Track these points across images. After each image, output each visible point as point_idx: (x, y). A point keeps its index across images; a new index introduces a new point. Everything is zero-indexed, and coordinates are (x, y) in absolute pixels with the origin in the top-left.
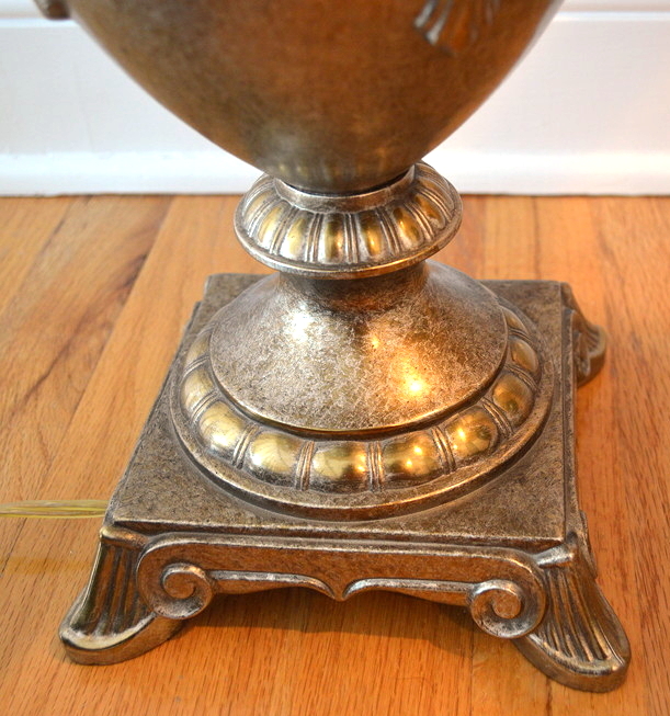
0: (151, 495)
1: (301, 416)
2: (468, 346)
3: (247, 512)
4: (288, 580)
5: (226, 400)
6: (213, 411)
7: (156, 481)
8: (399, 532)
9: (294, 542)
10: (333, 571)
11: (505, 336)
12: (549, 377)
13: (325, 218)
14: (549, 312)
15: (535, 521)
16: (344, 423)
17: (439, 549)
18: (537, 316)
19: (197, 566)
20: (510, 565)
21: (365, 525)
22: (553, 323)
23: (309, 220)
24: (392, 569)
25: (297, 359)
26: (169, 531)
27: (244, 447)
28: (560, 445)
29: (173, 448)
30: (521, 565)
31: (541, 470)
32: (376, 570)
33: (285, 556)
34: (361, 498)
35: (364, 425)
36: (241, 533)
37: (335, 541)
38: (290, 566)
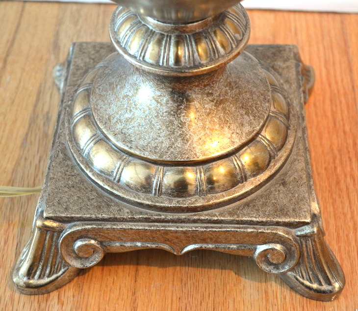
0: (65, 199)
1: (156, 153)
2: (250, 104)
3: (125, 209)
4: (149, 245)
5: (106, 140)
6: (98, 146)
7: (66, 190)
8: (216, 218)
9: (154, 226)
10: (176, 241)
11: (270, 93)
12: (294, 116)
13: (173, 38)
14: (287, 67)
15: (294, 210)
16: (182, 157)
17: (239, 228)
18: (280, 70)
19: (95, 240)
20: (280, 236)
21: (195, 215)
22: (291, 75)
23: (163, 39)
24: (211, 239)
25: (150, 117)
26: (78, 221)
27: (120, 170)
28: (303, 159)
29: (73, 167)
30: (287, 236)
31: (293, 176)
32: (201, 240)
33: (148, 234)
34: (193, 200)
35: (194, 158)
36: (122, 221)
37: (178, 225)
38: (151, 239)
